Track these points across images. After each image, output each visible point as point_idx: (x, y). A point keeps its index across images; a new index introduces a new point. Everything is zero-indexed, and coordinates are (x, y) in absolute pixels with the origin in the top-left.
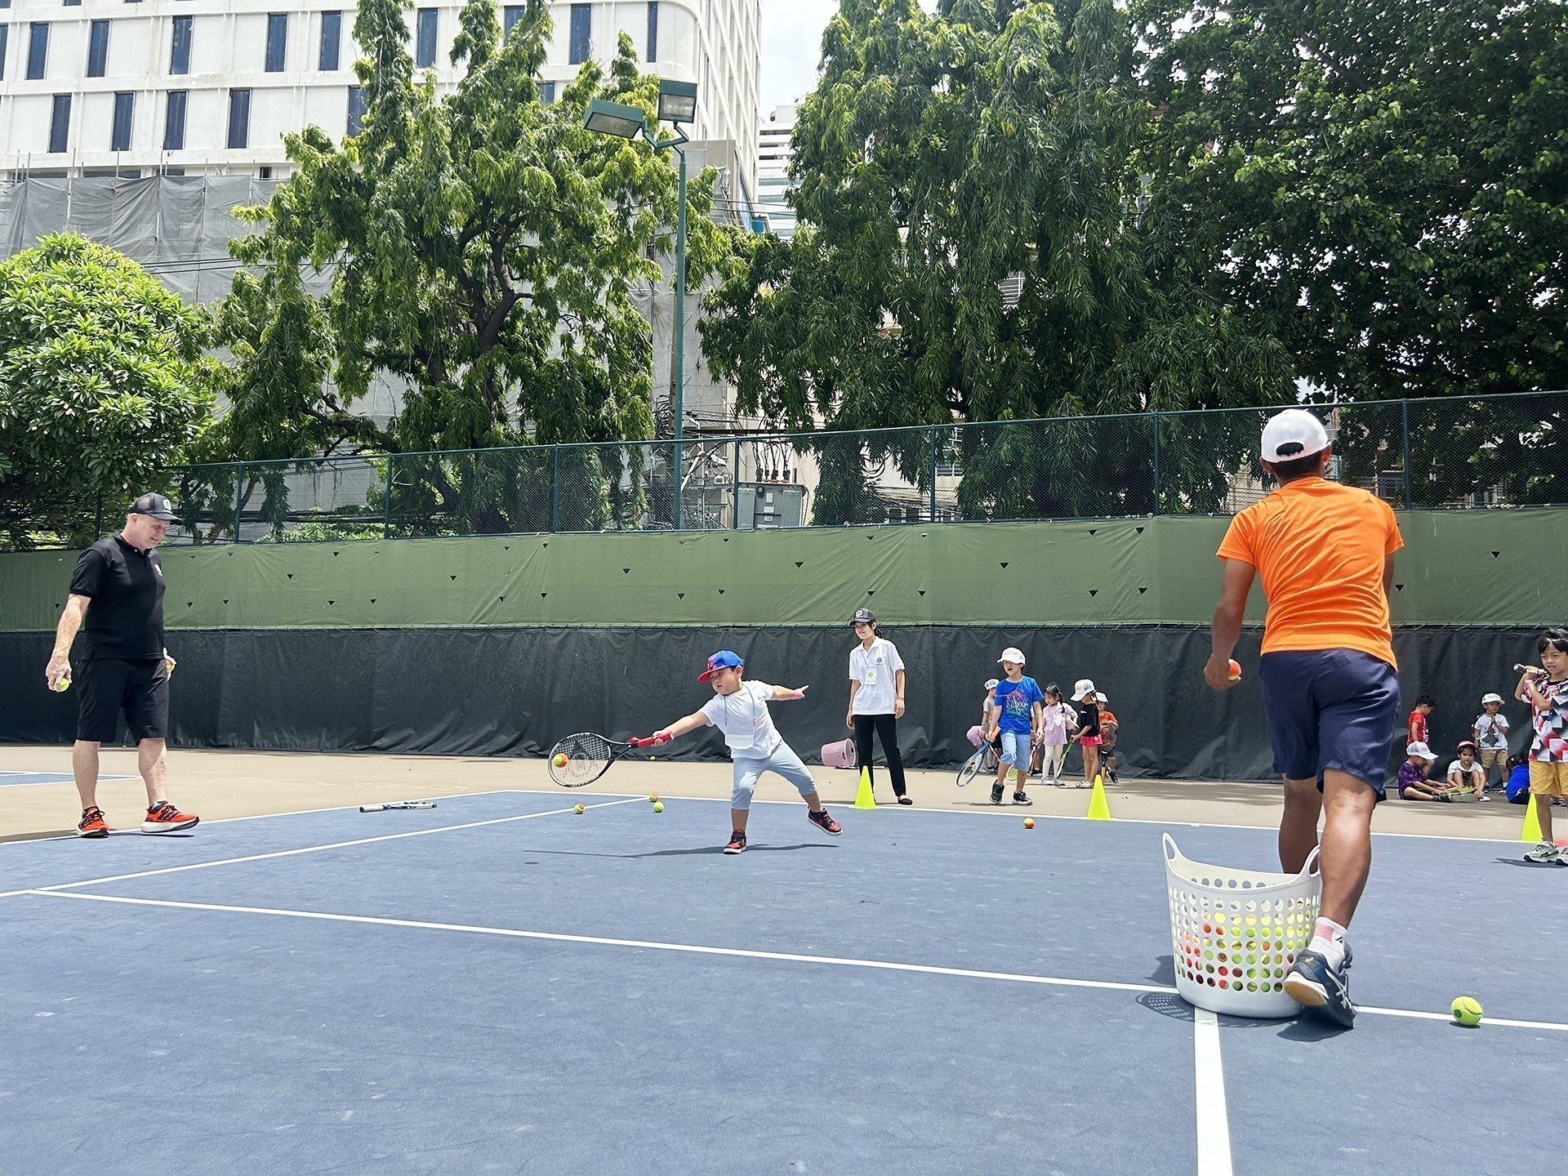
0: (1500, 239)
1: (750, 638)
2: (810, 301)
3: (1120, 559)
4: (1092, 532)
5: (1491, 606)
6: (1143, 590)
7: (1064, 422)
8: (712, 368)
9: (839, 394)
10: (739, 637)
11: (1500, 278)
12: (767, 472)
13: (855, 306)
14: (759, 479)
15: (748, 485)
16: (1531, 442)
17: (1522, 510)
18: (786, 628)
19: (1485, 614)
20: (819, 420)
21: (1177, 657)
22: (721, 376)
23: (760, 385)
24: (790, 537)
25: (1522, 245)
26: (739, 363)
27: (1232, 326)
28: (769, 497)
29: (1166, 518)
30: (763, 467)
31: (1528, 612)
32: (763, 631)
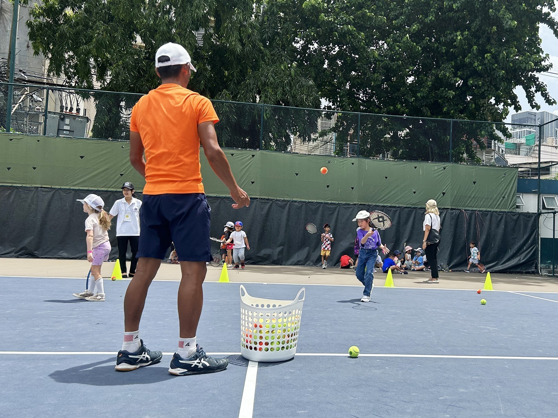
0: (398, 54)
1: (52, 193)
2: (95, 22)
3: (244, 168)
4: (232, 155)
5: (383, 198)
6: (253, 183)
7: (223, 103)
8: (35, 47)
9: (109, 73)
10: (44, 193)
11: (396, 69)
12: (67, 108)
13: (120, 30)
14: (62, 111)
15: (55, 113)
16: (402, 136)
17: (396, 162)
18: (73, 190)
19: (381, 201)
20: (97, 85)
21: (265, 212)
22: (40, 53)
23: (63, 61)
24: (77, 143)
25: (405, 57)
26: (51, 47)
27: (295, 72)
28: (67, 121)
29: (264, 152)
30: (64, 104)
31: (395, 200)
32: (59, 191)
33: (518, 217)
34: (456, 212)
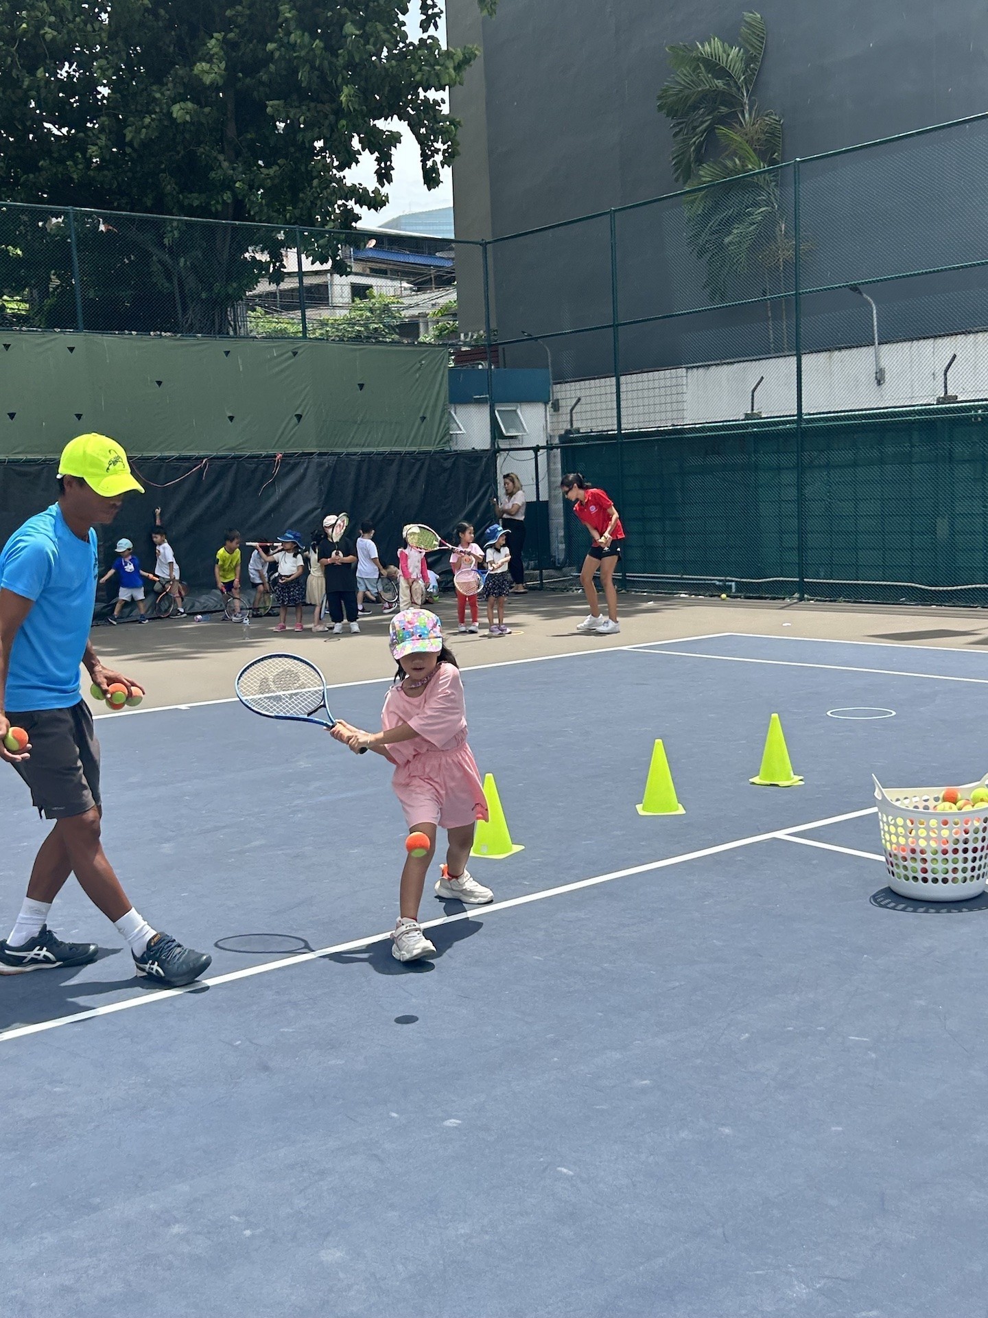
31: (187, 442)
33: (454, 463)
34: (329, 461)
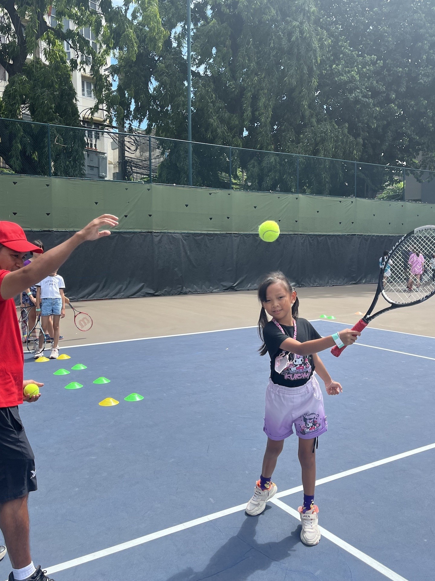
3: (348, 211)
4: (340, 202)
21: (359, 245)
32: (243, 236)
